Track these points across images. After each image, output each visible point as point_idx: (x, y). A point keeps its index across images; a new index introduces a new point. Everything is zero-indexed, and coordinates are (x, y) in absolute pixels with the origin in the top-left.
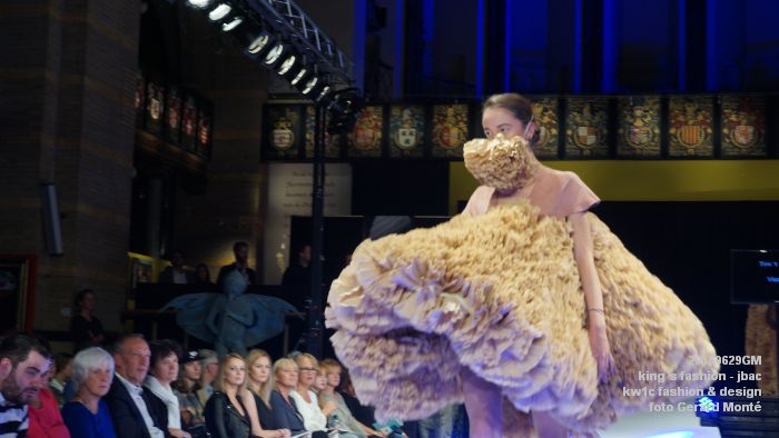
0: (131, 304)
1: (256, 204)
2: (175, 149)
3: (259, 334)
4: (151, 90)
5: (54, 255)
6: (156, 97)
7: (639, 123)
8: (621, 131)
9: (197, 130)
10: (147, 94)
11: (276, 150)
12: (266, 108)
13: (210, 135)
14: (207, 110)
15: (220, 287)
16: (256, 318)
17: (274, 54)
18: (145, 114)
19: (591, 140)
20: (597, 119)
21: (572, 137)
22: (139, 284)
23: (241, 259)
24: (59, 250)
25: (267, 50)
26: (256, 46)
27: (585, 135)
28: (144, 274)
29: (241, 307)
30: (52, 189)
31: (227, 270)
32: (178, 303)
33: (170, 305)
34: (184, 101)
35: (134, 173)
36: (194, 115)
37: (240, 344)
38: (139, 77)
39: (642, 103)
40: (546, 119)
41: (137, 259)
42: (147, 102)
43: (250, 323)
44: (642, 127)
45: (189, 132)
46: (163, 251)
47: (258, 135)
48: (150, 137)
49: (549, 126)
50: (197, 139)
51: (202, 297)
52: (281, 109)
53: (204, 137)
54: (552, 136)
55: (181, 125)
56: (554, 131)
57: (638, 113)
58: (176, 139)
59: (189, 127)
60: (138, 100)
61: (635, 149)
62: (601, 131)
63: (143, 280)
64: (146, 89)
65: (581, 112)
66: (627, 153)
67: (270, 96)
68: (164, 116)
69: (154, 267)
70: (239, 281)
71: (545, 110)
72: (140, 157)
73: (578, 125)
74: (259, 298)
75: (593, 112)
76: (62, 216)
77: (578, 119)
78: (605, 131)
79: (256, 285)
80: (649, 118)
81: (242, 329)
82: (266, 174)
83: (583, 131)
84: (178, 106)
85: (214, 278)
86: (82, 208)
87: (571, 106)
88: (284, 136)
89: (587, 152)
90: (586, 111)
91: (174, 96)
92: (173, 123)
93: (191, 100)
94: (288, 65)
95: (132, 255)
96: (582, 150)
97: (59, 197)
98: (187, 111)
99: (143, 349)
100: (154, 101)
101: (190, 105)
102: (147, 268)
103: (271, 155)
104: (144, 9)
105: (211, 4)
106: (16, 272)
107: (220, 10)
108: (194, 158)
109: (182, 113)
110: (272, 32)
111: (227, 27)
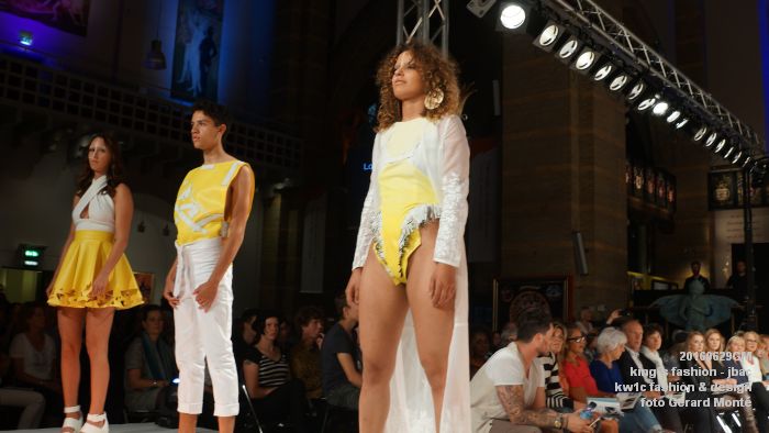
0: (631, 304)
1: (708, 238)
2: (654, 206)
3: (714, 320)
4: (636, 171)
5: (583, 275)
6: (638, 175)
9: (666, 193)
10: (633, 174)
11: (718, 202)
12: (710, 176)
13: (674, 196)
14: (671, 180)
15: (686, 291)
16: (712, 311)
17: (711, 139)
18: (634, 186)
22: (636, 291)
23: (696, 272)
24: (586, 271)
25: (706, 137)
28: (639, 285)
29: (701, 303)
30: (579, 234)
31: (690, 281)
32: (660, 301)
33: (655, 303)
34: (656, 175)
35: (628, 222)
36: (663, 184)
37: (702, 327)
38: (627, 163)
41: (633, 277)
42: (633, 179)
43: (708, 313)
45: (661, 195)
46: (649, 270)
47: (705, 193)
48: (637, 200)
50: (666, 199)
51: (676, 297)
52: (720, 176)
53: (671, 198)
55: (655, 190)
58: (653, 200)
59: (661, 192)
60: (627, 178)
63: (638, 288)
64: (632, 170)
67: (712, 169)
68: (645, 186)
69: (645, 280)
70: (698, 287)
72: (631, 213)
74: (713, 297)
76: (586, 251)
79: (710, 288)
81: (703, 318)
82: (713, 218)
84: (653, 179)
85: (681, 287)
86: (598, 246)
88: (723, 193)
91: (650, 173)
92: (651, 190)
93: (661, 175)
94: (721, 146)
95: (630, 273)
97: (584, 240)
98: (659, 182)
99: (639, 329)
100: (638, 178)
101: (660, 179)
102: (640, 281)
103: (715, 205)
104: (628, 121)
105: (668, 113)
106: (561, 285)
107: (675, 115)
108: (665, 211)
109: (655, 183)
110: (708, 125)
111: (679, 126)
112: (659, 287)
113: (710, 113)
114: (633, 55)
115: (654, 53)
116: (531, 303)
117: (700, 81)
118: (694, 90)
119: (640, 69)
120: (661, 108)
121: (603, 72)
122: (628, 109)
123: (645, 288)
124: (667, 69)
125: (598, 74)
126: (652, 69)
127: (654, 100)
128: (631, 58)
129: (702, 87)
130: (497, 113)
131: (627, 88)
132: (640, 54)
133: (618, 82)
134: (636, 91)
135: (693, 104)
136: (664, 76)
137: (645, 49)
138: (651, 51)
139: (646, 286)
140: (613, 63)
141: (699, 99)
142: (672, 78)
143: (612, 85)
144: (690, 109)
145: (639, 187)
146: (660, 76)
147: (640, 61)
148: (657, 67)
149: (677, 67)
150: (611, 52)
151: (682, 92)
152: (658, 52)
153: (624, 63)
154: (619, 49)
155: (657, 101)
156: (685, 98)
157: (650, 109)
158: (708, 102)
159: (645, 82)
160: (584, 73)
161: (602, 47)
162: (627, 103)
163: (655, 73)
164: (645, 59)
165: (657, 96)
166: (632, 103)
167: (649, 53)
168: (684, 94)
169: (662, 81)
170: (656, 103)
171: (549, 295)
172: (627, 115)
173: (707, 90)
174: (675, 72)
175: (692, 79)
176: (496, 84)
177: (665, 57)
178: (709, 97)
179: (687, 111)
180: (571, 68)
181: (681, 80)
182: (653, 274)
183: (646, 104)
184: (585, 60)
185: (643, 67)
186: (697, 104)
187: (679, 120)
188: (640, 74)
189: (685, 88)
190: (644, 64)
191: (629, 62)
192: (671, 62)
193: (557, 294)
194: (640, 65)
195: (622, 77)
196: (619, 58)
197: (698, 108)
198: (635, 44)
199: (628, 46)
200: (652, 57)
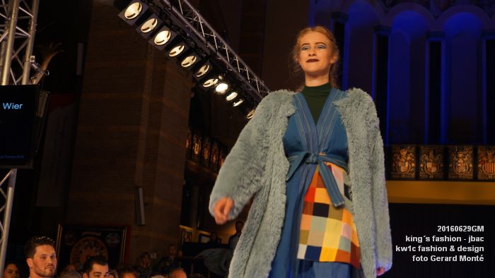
0: (180, 253)
2: (206, 170)
4: (196, 139)
5: (141, 225)
6: (197, 142)
7: (461, 161)
8: (451, 165)
9: (219, 161)
10: (192, 140)
18: (191, 151)
19: (434, 170)
20: (437, 158)
21: (423, 168)
22: (185, 243)
23: (239, 231)
24: (143, 223)
27: (431, 167)
28: (188, 237)
30: (141, 190)
31: (232, 237)
32: (205, 253)
33: (201, 254)
34: (212, 144)
35: (184, 183)
36: (217, 152)
38: (189, 131)
39: (462, 150)
40: (409, 158)
41: (184, 229)
42: (192, 145)
44: (463, 164)
45: (214, 161)
46: (198, 225)
48: (194, 164)
49: (410, 162)
50: (218, 165)
54: (412, 168)
55: (210, 157)
56: (413, 165)
57: (460, 155)
58: (207, 165)
59: (214, 158)
60: (188, 144)
61: (458, 175)
62: (440, 165)
63: (187, 241)
64: (192, 138)
65: (428, 154)
66: (453, 177)
68: (201, 153)
69: (193, 234)
71: (408, 153)
72: (188, 174)
73: (426, 162)
75: (435, 154)
76: (145, 204)
77: (427, 158)
78: (442, 165)
80: (466, 159)
83: (429, 165)
84: (209, 147)
86: (156, 200)
87: (423, 151)
89: (431, 177)
90: (431, 154)
91: (207, 142)
92: (206, 157)
93: (216, 144)
95: (182, 227)
96: (429, 175)
97: (144, 195)
98: (213, 150)
100: (196, 144)
101: (215, 147)
102: (189, 234)
104: (193, 95)
105: (228, 93)
106: (120, 234)
107: (233, 96)
109: (210, 151)
111: (236, 104)
112: (205, 240)
113: (261, 97)
114: (203, 39)
115: (222, 40)
116: (91, 247)
117: (257, 69)
118: (251, 76)
119: (209, 53)
120: (222, 88)
121: (177, 50)
122: (194, 85)
123: (193, 241)
124: (231, 56)
125: (172, 51)
126: (218, 54)
127: (217, 80)
128: (202, 41)
129: (257, 75)
130: (79, 72)
131: (196, 67)
132: (210, 39)
133: (189, 61)
134: (203, 70)
135: (248, 87)
136: (227, 62)
137: (215, 35)
138: (220, 38)
139: (194, 239)
140: (186, 44)
141: (254, 84)
142: (234, 64)
143: (183, 63)
144: (246, 92)
145: (197, 153)
146: (224, 60)
147: (209, 45)
148: (223, 52)
149: (239, 55)
150: (185, 34)
151: (240, 76)
152: (225, 39)
153: (196, 44)
154: (193, 32)
155: (220, 82)
156: (242, 82)
157: (213, 87)
158: (261, 88)
159: (212, 64)
160: (161, 49)
161: (179, 29)
162: (194, 79)
163: (221, 57)
164: (213, 44)
165: (220, 77)
166: (198, 80)
167: (218, 40)
168: (242, 79)
169: (226, 65)
170: (218, 83)
171: (109, 241)
172: (193, 90)
173: (260, 77)
174: (237, 59)
175: (250, 66)
176: (81, 46)
177: (231, 45)
178: (262, 83)
179: (243, 94)
180: (149, 42)
181: (242, 66)
182: (201, 228)
183: (210, 82)
184: (163, 37)
185: (211, 50)
186: (252, 88)
187: (236, 100)
188: (208, 57)
189: (244, 74)
190: (213, 49)
191: (200, 45)
192: (235, 51)
193: (116, 241)
194: (209, 48)
195: (192, 57)
196: (192, 40)
197: (252, 91)
198: (206, 30)
199: (200, 31)
200: (219, 44)
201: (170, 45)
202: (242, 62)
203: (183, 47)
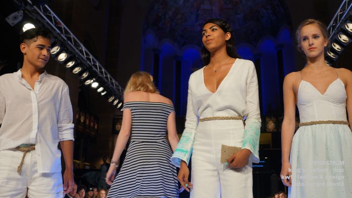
2: (88, 130)
4: (81, 114)
9: (94, 125)
12: (114, 119)
13: (98, 126)
14: (97, 119)
17: (116, 102)
18: (79, 120)
25: (114, 100)
26: (110, 100)
28: (78, 166)
36: (93, 121)
42: (80, 117)
46: (83, 160)
47: (111, 126)
48: (81, 127)
50: (94, 127)
51: (94, 173)
52: (118, 119)
53: (96, 127)
55: (90, 124)
58: (88, 128)
59: (92, 124)
60: (77, 116)
63: (78, 168)
67: (115, 116)
68: (85, 121)
69: (81, 164)
84: (89, 118)
85: (98, 168)
88: (119, 127)
91: (88, 115)
92: (87, 123)
94: (120, 105)
100: (82, 117)
101: (92, 118)
102: (79, 164)
103: (115, 132)
104: (80, 90)
105: (98, 87)
107: (101, 89)
108: (93, 133)
109: (90, 120)
110: (115, 95)
111: (103, 94)
112: (88, 168)
113: (116, 91)
114: (85, 59)
115: (95, 60)
117: (114, 76)
118: (111, 79)
120: (95, 85)
121: (70, 64)
122: (80, 84)
124: (100, 68)
125: (68, 65)
126: (93, 67)
127: (92, 81)
129: (114, 79)
131: (81, 73)
132: (89, 59)
133: (77, 70)
134: (85, 75)
135: (109, 85)
137: (91, 57)
138: (94, 58)
139: (81, 167)
140: (76, 61)
141: (112, 83)
142: (102, 72)
143: (74, 71)
145: (82, 121)
146: (97, 71)
147: (88, 62)
148: (96, 66)
149: (105, 68)
150: (75, 56)
152: (97, 59)
153: (81, 62)
154: (79, 55)
155: (94, 81)
156: (106, 82)
157: (90, 85)
158: (116, 86)
159: (89, 72)
161: (71, 53)
162: (81, 80)
163: (94, 69)
164: (90, 62)
165: (94, 79)
167: (93, 60)
168: (106, 80)
169: (97, 73)
172: (80, 88)
173: (116, 80)
174: (103, 70)
175: (110, 74)
177: (100, 62)
178: (117, 83)
179: (107, 88)
180: (55, 59)
181: (106, 74)
183: (88, 82)
185: (89, 65)
186: (111, 86)
187: (103, 92)
188: (87, 68)
189: (107, 78)
191: (83, 62)
192: (102, 66)
194: (88, 64)
195: (79, 68)
196: (79, 59)
197: (111, 87)
198: (87, 54)
199: (83, 54)
200: (94, 62)
201: (67, 61)
202: (106, 72)
203: (74, 62)
